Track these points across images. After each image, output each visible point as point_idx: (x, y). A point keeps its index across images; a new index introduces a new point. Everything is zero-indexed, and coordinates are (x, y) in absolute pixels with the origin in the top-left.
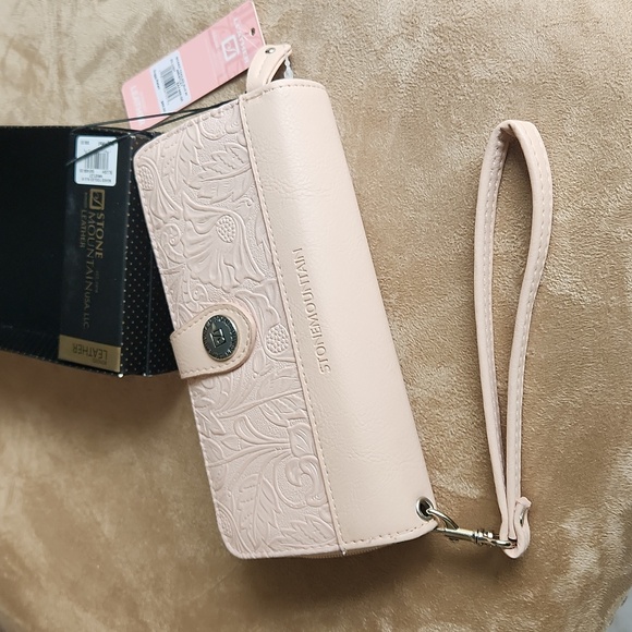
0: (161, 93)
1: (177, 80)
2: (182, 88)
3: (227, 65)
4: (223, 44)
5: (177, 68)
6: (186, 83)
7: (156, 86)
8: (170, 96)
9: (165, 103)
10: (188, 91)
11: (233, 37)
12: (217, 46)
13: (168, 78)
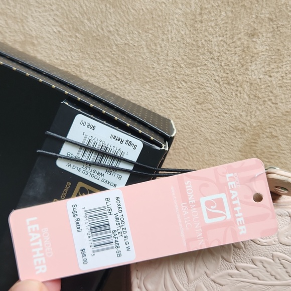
0: (83, 239)
1: (113, 226)
2: (121, 240)
3: (206, 228)
4: (203, 200)
5: (115, 210)
6: (129, 234)
7: (74, 226)
8: (98, 246)
9: (89, 251)
10: (131, 245)
11: (223, 196)
12: (191, 199)
13: (98, 221)
